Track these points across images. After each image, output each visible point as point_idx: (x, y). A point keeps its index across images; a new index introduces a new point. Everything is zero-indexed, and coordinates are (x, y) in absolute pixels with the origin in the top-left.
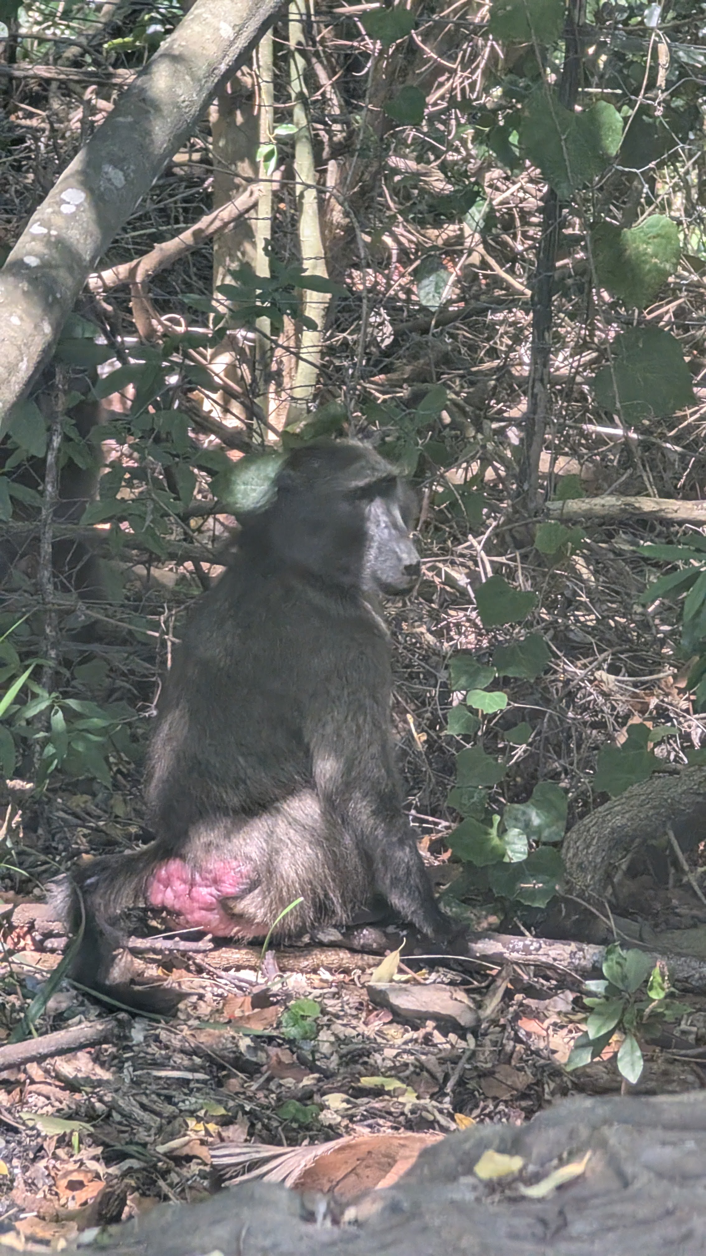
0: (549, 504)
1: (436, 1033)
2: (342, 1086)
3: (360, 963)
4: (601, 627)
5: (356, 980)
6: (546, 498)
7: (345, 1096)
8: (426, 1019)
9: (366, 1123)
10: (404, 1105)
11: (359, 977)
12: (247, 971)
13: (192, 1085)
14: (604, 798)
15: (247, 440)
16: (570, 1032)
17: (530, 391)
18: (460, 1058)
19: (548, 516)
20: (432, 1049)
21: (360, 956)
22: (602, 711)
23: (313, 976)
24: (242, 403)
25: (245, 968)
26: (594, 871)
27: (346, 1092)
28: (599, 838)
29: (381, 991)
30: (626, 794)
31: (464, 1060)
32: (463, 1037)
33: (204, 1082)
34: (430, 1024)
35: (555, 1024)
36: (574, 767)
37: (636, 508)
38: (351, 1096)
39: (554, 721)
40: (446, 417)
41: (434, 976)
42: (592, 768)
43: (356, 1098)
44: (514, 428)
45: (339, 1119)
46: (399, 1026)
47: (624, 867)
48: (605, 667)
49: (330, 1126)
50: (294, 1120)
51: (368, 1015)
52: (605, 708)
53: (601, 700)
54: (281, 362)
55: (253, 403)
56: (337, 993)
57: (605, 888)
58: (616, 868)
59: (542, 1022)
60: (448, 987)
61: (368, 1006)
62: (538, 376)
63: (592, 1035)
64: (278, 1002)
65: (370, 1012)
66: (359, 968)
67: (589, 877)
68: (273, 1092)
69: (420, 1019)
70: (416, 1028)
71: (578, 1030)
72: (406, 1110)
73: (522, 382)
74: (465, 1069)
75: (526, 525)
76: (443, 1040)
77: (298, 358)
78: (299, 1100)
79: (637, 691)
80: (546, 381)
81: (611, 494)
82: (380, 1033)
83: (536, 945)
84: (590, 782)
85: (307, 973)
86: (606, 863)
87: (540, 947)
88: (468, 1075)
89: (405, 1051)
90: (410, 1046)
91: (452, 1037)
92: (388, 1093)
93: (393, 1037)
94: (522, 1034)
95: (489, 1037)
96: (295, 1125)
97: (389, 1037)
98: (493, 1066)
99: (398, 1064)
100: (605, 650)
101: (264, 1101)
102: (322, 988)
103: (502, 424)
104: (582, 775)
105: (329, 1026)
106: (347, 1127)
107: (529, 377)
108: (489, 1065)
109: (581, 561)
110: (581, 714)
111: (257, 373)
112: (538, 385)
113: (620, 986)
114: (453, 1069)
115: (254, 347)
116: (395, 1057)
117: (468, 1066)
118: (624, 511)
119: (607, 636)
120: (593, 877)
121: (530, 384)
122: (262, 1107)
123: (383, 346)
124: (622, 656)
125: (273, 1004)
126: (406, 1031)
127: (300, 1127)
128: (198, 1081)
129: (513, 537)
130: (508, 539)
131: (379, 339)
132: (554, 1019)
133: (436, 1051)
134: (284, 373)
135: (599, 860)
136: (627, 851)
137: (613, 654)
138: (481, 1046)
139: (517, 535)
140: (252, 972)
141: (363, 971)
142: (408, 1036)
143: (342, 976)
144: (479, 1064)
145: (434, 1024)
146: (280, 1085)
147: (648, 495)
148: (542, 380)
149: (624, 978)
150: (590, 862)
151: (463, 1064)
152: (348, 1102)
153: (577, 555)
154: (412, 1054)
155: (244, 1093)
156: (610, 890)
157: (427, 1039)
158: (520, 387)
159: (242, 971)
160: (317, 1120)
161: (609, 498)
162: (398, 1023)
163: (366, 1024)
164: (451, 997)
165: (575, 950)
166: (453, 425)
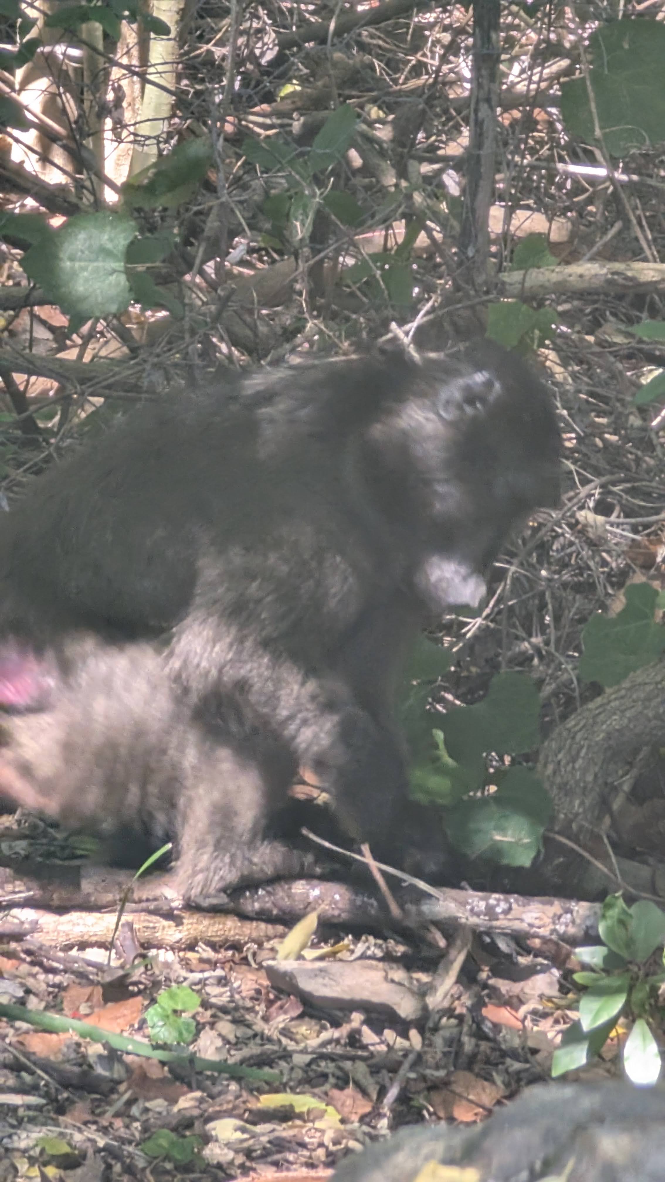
0: (505, 277)
1: (365, 1029)
2: (235, 1108)
3: (254, 935)
4: (584, 449)
5: (250, 958)
6: (500, 269)
7: (239, 1123)
8: (351, 1012)
9: (270, 1159)
10: (323, 1131)
11: (254, 954)
12: (95, 950)
13: (21, 1112)
14: (596, 690)
15: (74, 199)
16: (557, 1022)
17: (472, 116)
18: (400, 1064)
19: (502, 292)
20: (360, 1053)
21: (254, 924)
22: (589, 568)
23: (190, 955)
24: (65, 147)
25: (92, 945)
26: (584, 794)
27: (240, 1117)
28: (589, 747)
29: (285, 974)
30: (626, 684)
31: (406, 1065)
32: (405, 1035)
33: (39, 1108)
34: (357, 1018)
35: (534, 1012)
36: (552, 648)
37: (627, 278)
38: (247, 1121)
39: (522, 584)
40: (356, 158)
41: (360, 948)
42: (577, 649)
43: (254, 1124)
44: (451, 172)
45: (231, 1155)
46: (313, 1022)
47: (626, 788)
48: (591, 504)
49: (219, 1166)
50: (167, 1158)
51: (268, 1007)
52: (591, 564)
53: (586, 553)
54: (120, 87)
55: (80, 146)
56: (225, 978)
57: (599, 819)
58: (615, 789)
59: (517, 1010)
60: (381, 965)
61: (268, 993)
62: (482, 95)
63: (586, 1026)
64: (140, 992)
65: (270, 1003)
66: (254, 941)
67: (577, 803)
68: (136, 1120)
69: (341, 1009)
70: (336, 1024)
71: (565, 1019)
72: (327, 1140)
73: (462, 105)
74: (408, 1080)
75: (472, 307)
76: (376, 1039)
77: (144, 81)
78: (174, 1130)
79: (637, 537)
80: (493, 103)
81: (592, 259)
82: (285, 1032)
83: (503, 906)
84: (574, 669)
85: (180, 950)
86: (600, 781)
87: (510, 909)
88: (413, 1087)
89: (323, 1057)
90: (329, 1049)
91: (389, 1035)
92: (300, 1116)
93: (306, 1038)
94: (487, 1027)
95: (441, 1032)
96: (169, 1166)
97: (298, 1037)
98: (449, 1074)
99: (311, 1074)
100: (590, 481)
101: (123, 1132)
102: (202, 971)
103: (436, 166)
104: (562, 659)
105: (212, 1025)
106: (242, 1166)
107: (470, 98)
108: (442, 1073)
109: (552, 355)
110: (559, 572)
111: (86, 105)
112: (484, 108)
113: (625, 954)
114: (391, 1079)
115: (81, 69)
116: (309, 1065)
117: (412, 1075)
118: (610, 282)
119: (593, 462)
120: (582, 803)
121: (472, 106)
122: (123, 1141)
123: (264, 61)
124: (615, 489)
125: (134, 995)
126: (323, 1028)
127: (176, 1168)
128: (29, 1107)
129: (454, 324)
130: (447, 327)
131: (257, 52)
132: (532, 1005)
133: (365, 1054)
134: (125, 104)
135: (590, 778)
136: (631, 764)
137: (602, 486)
138: (430, 1045)
139: (461, 322)
140: (102, 951)
141: (260, 945)
142: (325, 1035)
143: (230, 953)
144: (428, 1072)
145: (362, 1017)
146: (146, 1110)
147: (645, 260)
148: (488, 100)
149: (629, 943)
150: (577, 783)
151: (406, 1073)
152: (243, 1130)
153: (547, 347)
154: (333, 1060)
155: (95, 1123)
156: (607, 820)
157: (354, 1039)
158: (459, 113)
159: (88, 950)
160: (202, 1159)
161: (589, 265)
162: (311, 1017)
163: (266, 1019)
164: (386, 978)
165: (559, 911)
166: (366, 170)
